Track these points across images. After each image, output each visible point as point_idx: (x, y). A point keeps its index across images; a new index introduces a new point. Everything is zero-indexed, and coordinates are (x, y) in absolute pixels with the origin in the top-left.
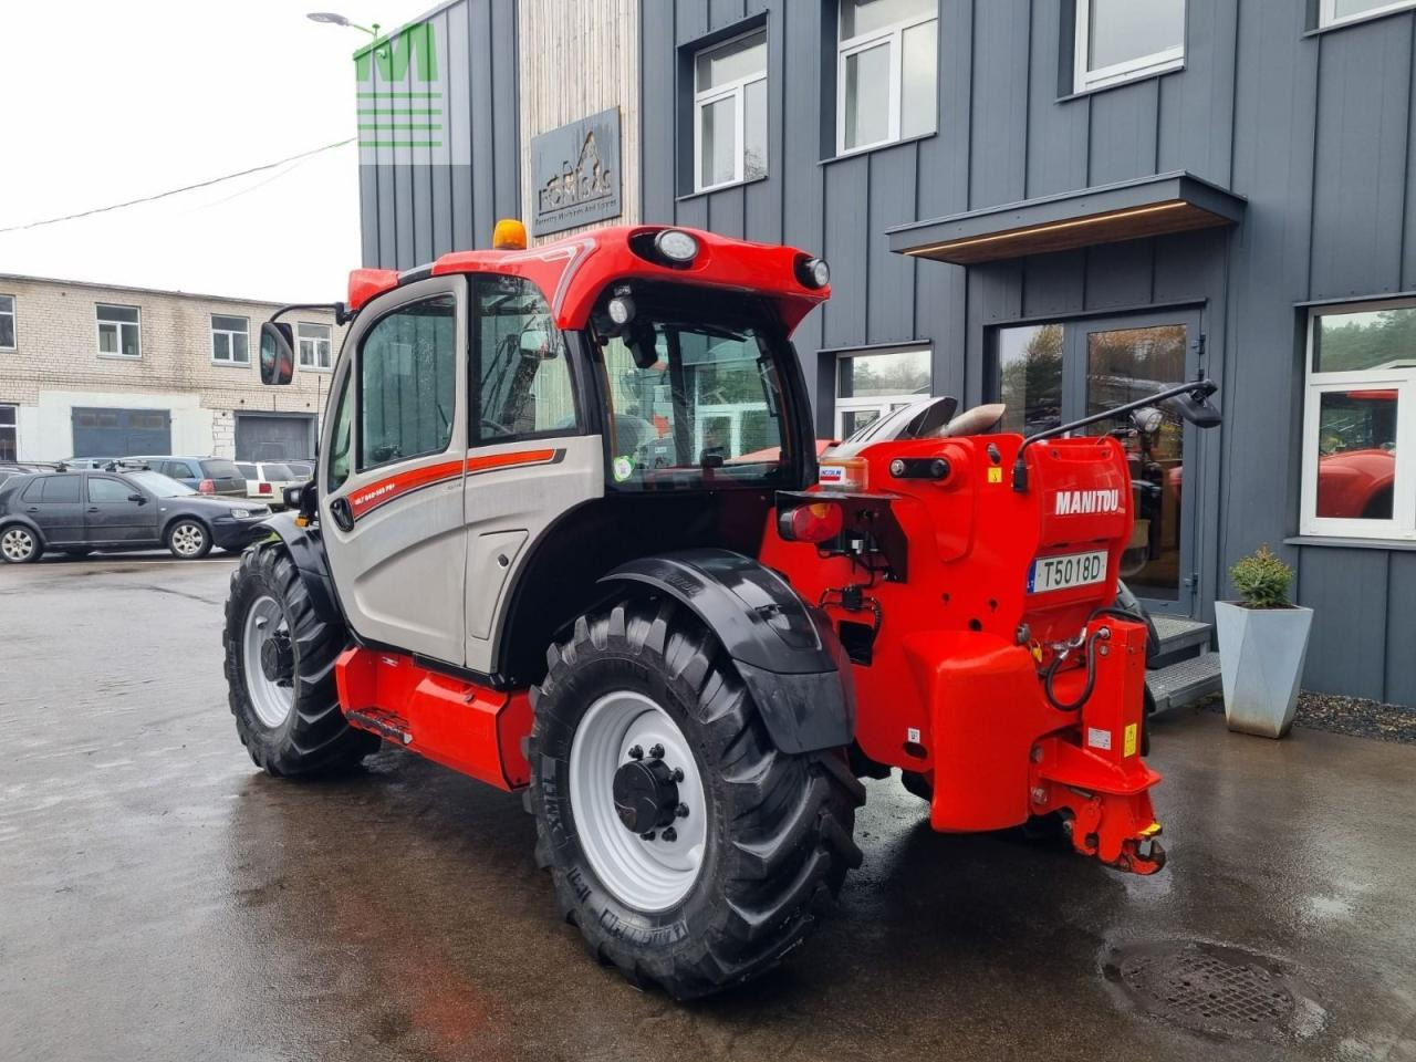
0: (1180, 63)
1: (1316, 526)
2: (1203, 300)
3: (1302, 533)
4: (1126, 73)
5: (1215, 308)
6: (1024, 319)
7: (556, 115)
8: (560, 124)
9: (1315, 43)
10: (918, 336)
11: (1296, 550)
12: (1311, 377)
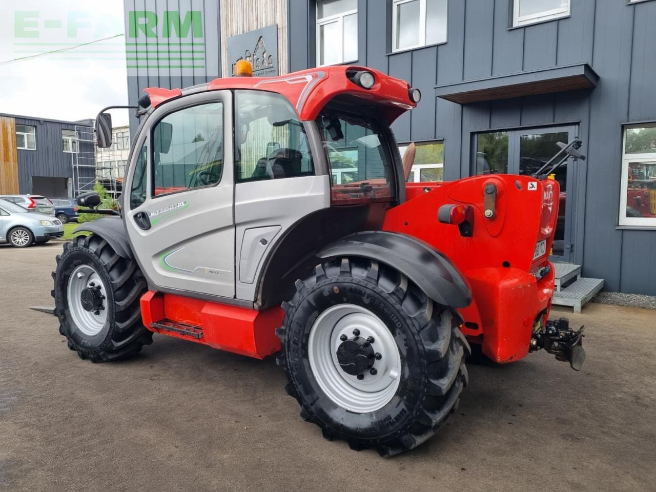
0: (568, 14)
1: (626, 221)
2: (579, 121)
3: (620, 224)
4: (538, 18)
5: (584, 125)
6: (491, 129)
7: (241, 27)
8: (243, 31)
9: (632, 7)
10: (437, 137)
11: (621, 232)
12: (625, 156)
